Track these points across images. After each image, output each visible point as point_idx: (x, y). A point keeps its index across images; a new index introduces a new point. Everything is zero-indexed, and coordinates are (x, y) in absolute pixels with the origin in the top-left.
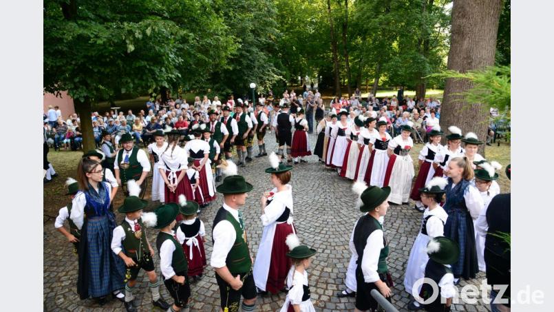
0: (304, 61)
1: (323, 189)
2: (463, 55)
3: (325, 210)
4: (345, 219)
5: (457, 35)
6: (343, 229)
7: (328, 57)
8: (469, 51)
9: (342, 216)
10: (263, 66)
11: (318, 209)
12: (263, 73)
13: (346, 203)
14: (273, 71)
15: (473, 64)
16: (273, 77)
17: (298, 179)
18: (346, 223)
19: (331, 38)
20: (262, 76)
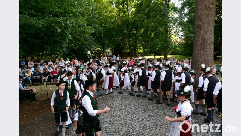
0: (107, 41)
1: (140, 101)
2: (201, 37)
3: (146, 110)
4: (158, 114)
5: (198, 29)
6: (160, 118)
7: (118, 39)
8: (203, 36)
9: (156, 113)
10: (90, 43)
11: (143, 110)
12: (91, 47)
13: (155, 107)
14: (95, 46)
15: (206, 41)
16: (95, 48)
17: (126, 98)
18: (160, 115)
19: (121, 30)
20: (90, 48)
